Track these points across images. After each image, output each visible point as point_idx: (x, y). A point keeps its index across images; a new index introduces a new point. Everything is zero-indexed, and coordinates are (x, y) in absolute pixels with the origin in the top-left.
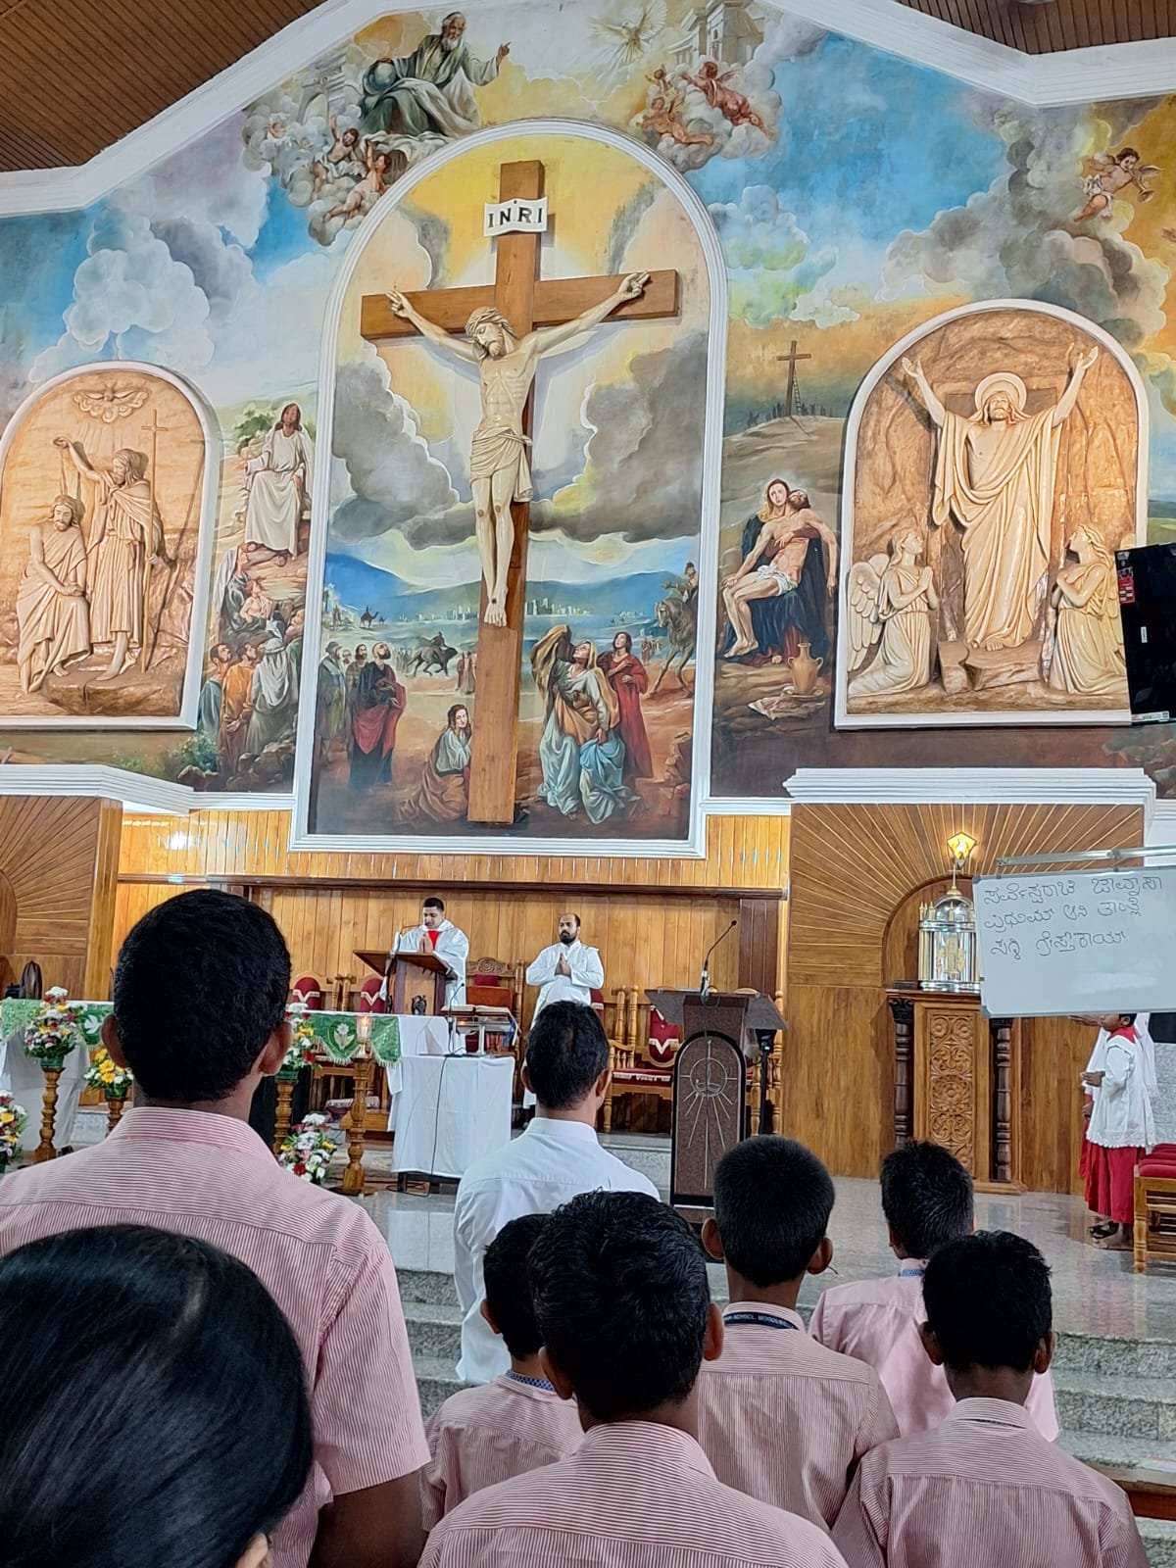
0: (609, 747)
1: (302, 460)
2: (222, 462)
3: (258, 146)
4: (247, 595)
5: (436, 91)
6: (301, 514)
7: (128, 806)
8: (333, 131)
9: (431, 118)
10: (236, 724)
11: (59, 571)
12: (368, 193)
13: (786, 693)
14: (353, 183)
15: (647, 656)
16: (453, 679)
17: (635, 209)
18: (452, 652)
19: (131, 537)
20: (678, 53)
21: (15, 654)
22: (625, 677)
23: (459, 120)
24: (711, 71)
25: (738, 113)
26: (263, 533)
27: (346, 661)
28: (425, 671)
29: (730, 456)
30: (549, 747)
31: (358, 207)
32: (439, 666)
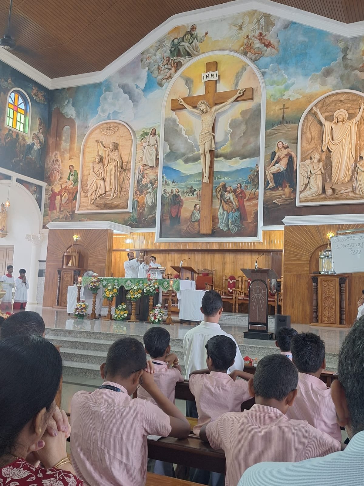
0: (236, 214)
1: (157, 143)
2: (137, 144)
3: (145, 63)
4: (143, 178)
5: (189, 45)
6: (157, 156)
7: (115, 232)
8: (163, 58)
9: (188, 52)
10: (141, 210)
11: (98, 174)
12: (172, 73)
13: (283, 198)
14: (168, 71)
15: (246, 189)
16: (196, 197)
17: (241, 72)
18: (195, 190)
19: (115, 164)
20: (252, 31)
21: (88, 195)
22: (240, 195)
23: (195, 52)
24: (261, 34)
25: (268, 45)
26: (147, 162)
27: (168, 194)
28: (188, 195)
29: (267, 136)
30: (220, 214)
31: (170, 77)
32: (192, 194)
